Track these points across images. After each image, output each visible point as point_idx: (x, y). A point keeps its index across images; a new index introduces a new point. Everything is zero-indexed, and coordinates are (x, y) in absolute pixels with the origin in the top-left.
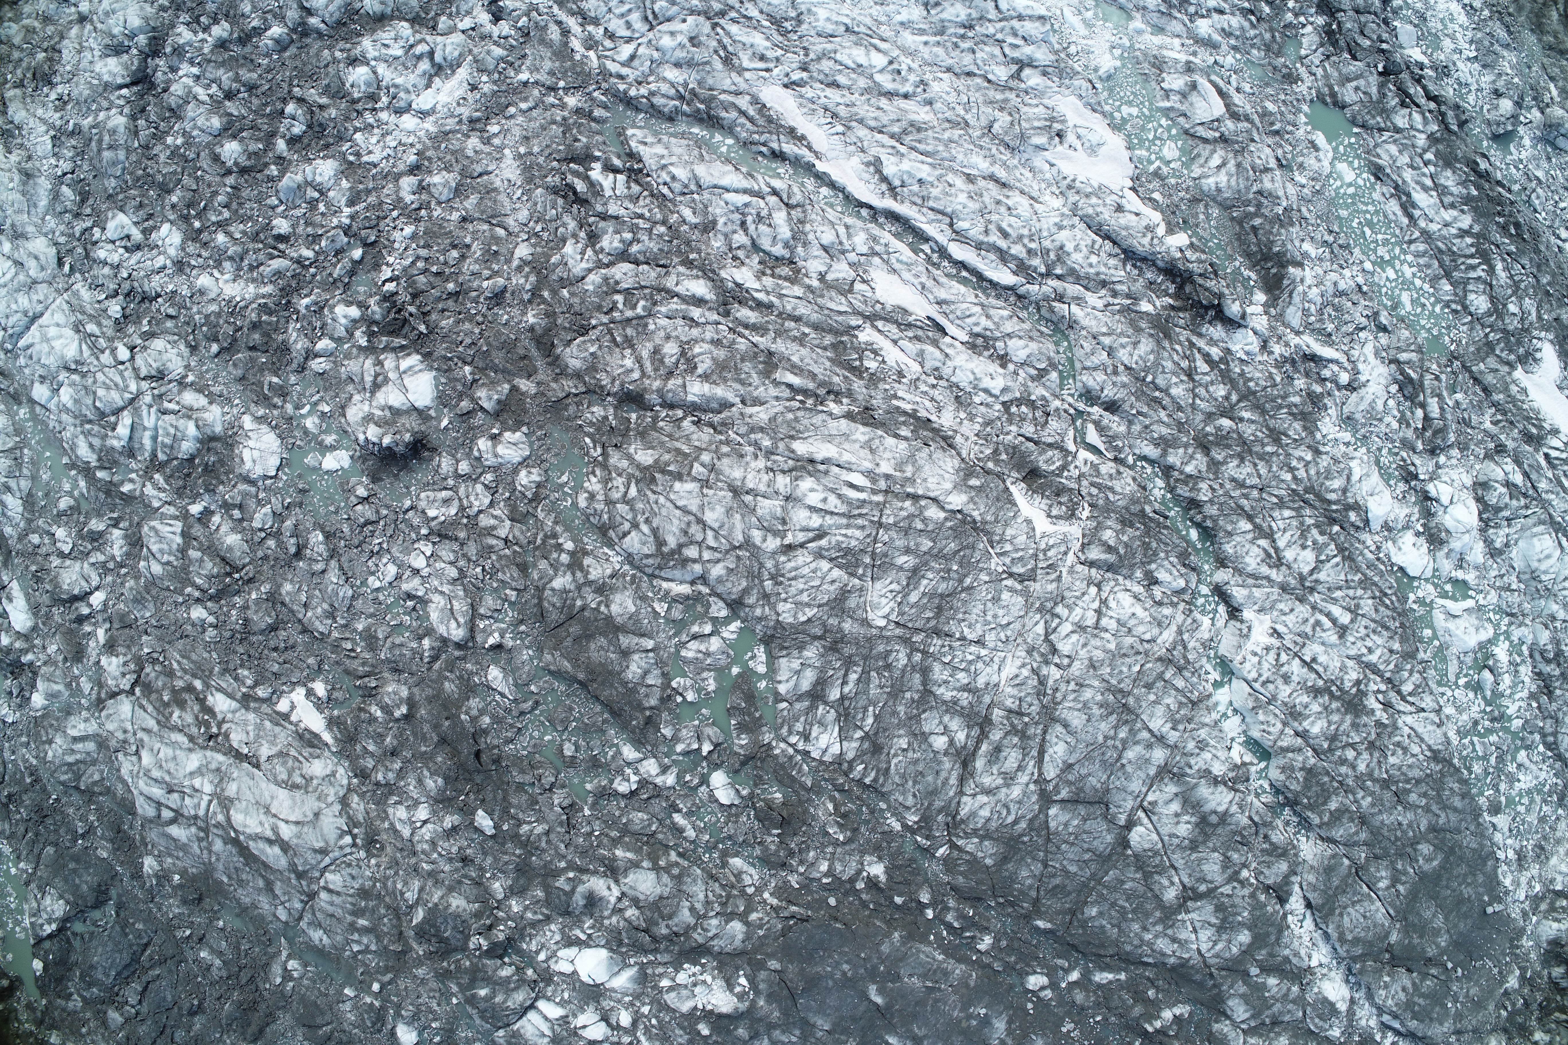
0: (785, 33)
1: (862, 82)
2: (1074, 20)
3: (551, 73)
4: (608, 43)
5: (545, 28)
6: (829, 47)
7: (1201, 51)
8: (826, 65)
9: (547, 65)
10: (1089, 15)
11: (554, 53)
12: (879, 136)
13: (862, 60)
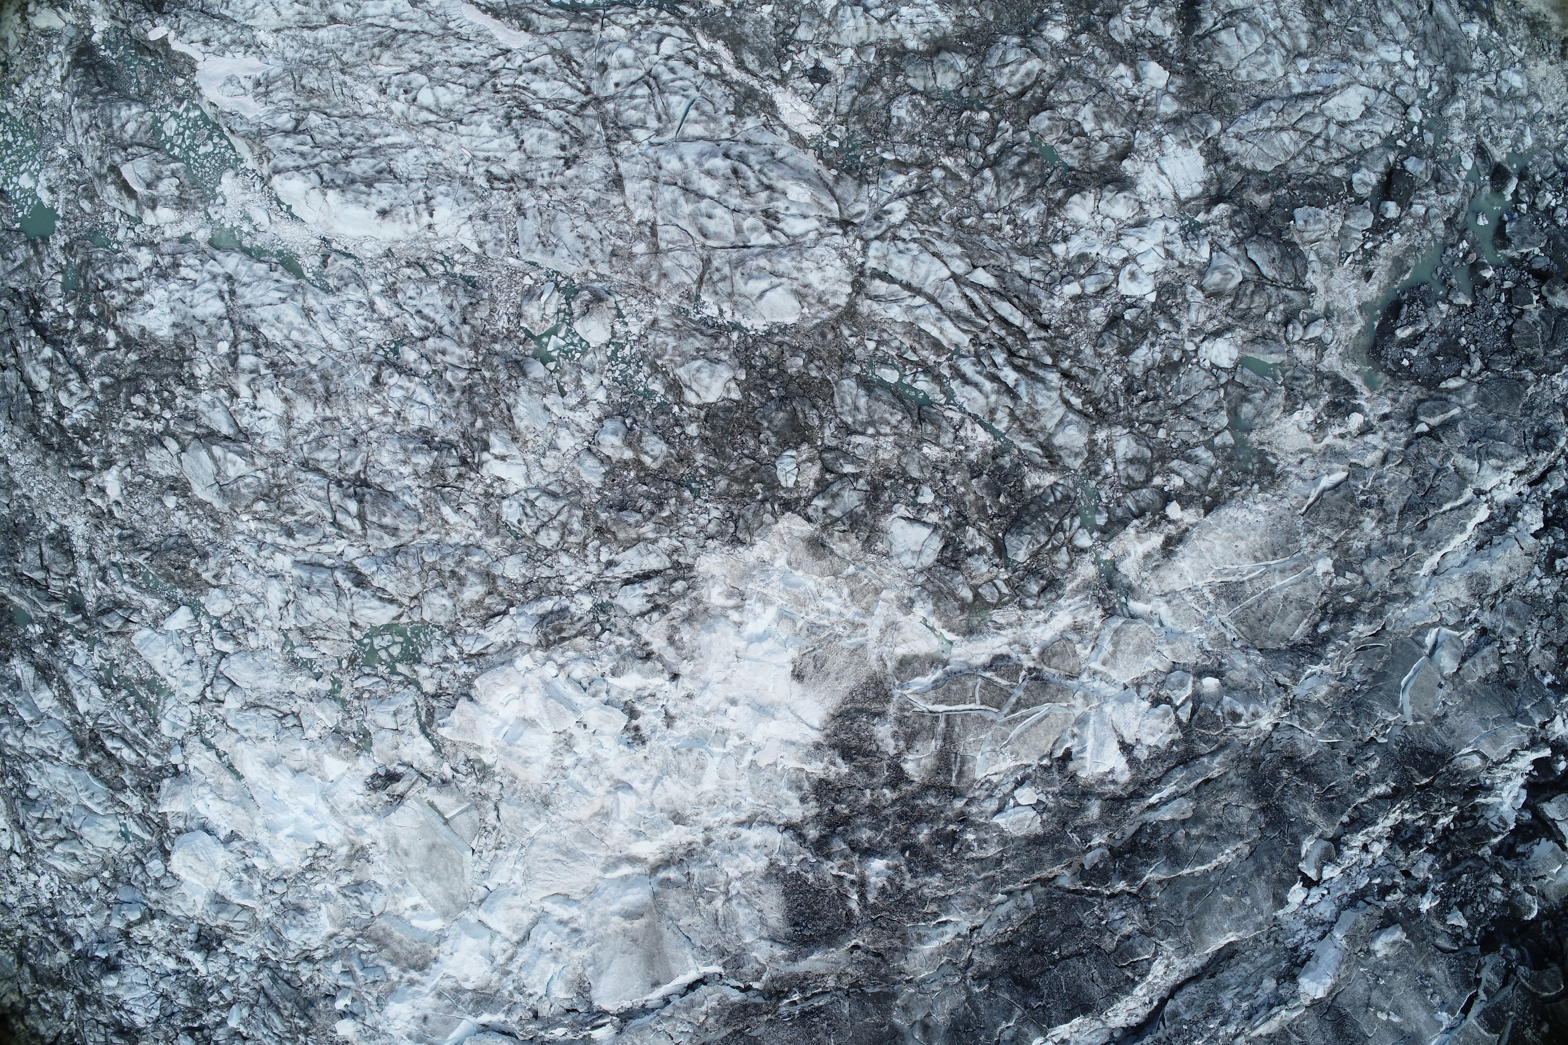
0: (521, 104)
1: (437, 71)
2: (260, 216)
3: (742, 22)
4: (691, 55)
5: (762, 66)
6: (476, 99)
7: (146, 235)
8: (474, 80)
9: (748, 28)
10: (246, 228)
11: (746, 42)
12: (416, 27)
13: (440, 91)
